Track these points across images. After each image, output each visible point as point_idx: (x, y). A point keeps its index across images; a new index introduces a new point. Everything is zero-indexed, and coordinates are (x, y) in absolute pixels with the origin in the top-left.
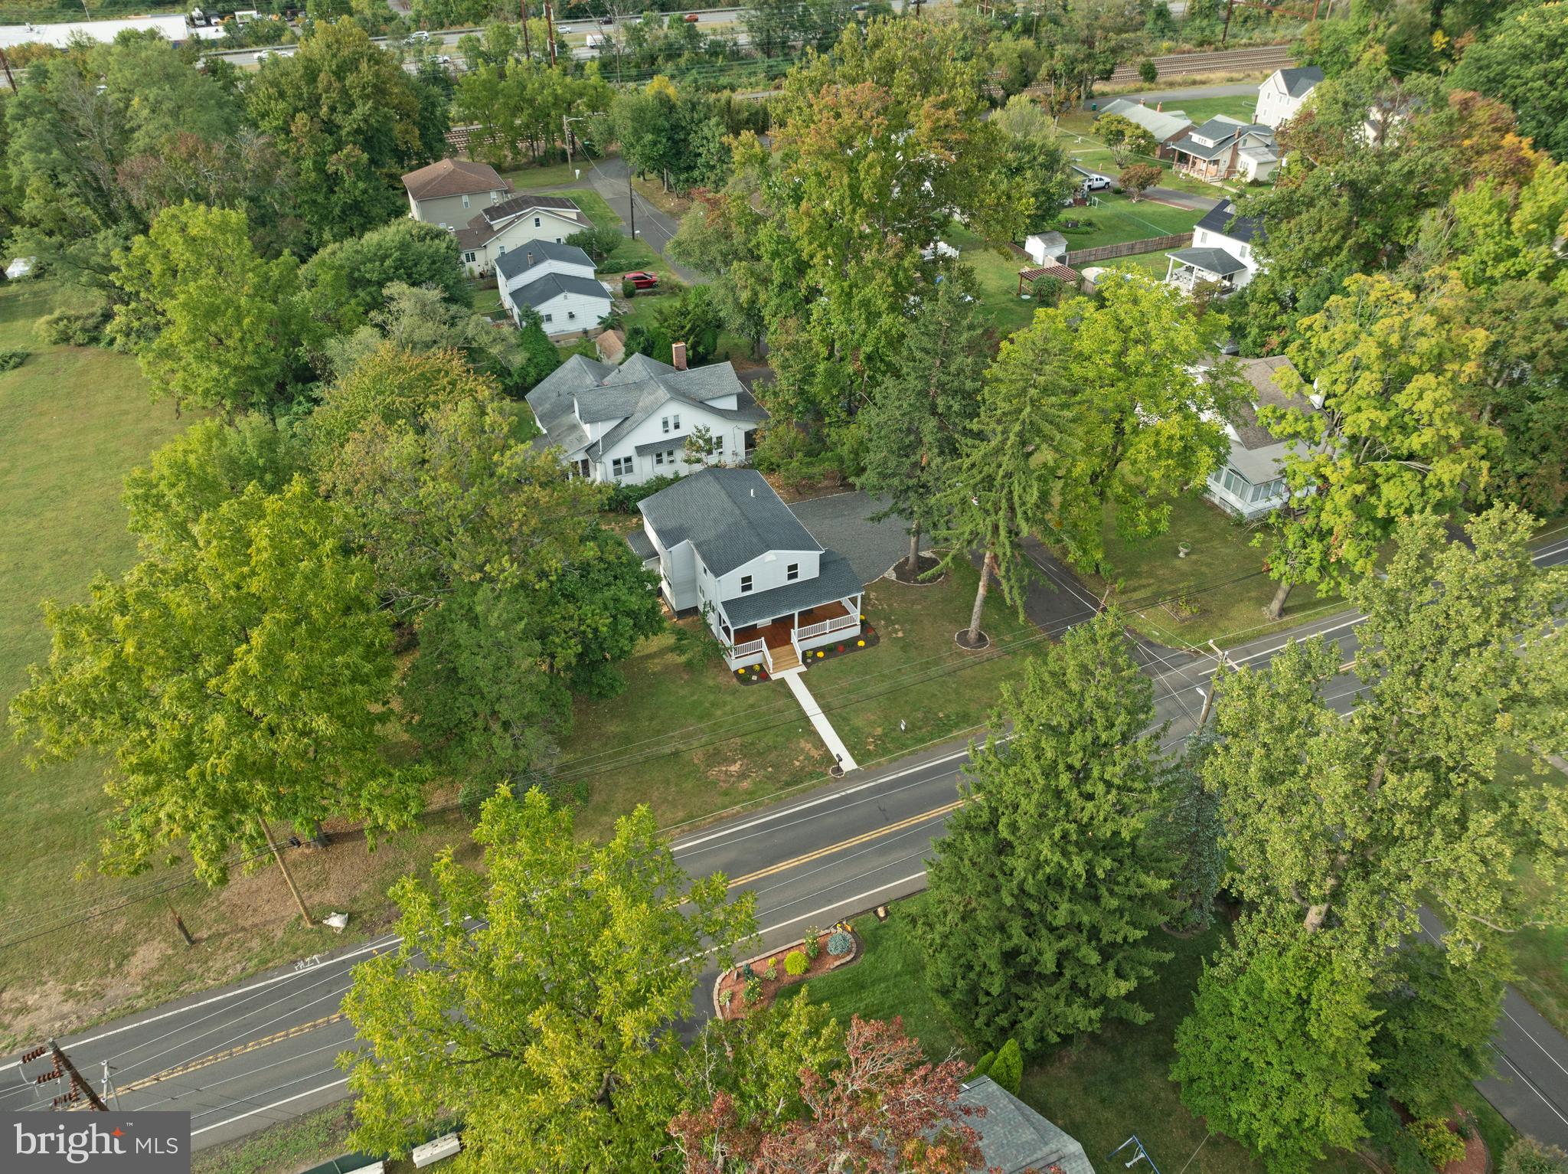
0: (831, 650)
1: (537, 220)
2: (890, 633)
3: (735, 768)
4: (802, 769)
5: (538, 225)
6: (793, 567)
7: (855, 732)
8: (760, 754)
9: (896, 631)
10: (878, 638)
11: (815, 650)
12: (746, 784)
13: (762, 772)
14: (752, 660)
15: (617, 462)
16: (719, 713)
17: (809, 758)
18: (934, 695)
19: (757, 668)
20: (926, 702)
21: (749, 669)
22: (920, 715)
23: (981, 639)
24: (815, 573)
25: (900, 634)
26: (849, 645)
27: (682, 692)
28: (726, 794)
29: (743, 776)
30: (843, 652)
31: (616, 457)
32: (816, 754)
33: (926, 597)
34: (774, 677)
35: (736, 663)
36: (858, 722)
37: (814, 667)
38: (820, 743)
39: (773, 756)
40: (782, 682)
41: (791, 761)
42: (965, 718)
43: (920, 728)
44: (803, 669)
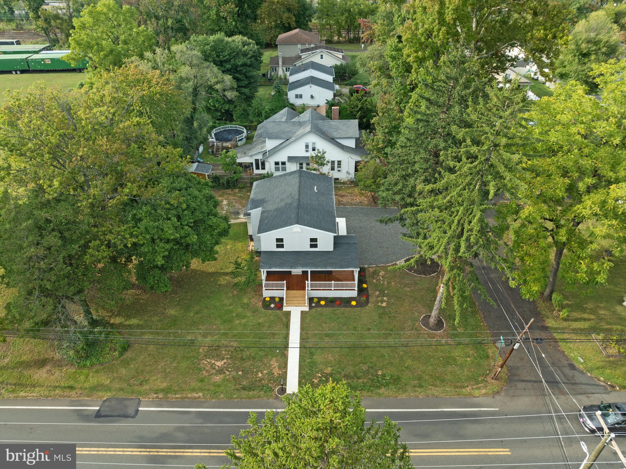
0: (331, 302)
1: (322, 56)
2: (378, 302)
3: (219, 364)
4: (261, 380)
5: (322, 58)
6: (314, 240)
7: (313, 365)
8: (242, 359)
9: (382, 301)
10: (367, 302)
11: (320, 299)
12: (218, 378)
13: (234, 373)
14: (277, 294)
15: (277, 163)
16: (237, 322)
17: (271, 373)
18: (382, 356)
19: (277, 300)
20: (375, 358)
21: (272, 299)
22: (365, 368)
23: (439, 324)
24: (330, 247)
25: (384, 304)
26: (346, 301)
27: (226, 302)
28: (202, 381)
29: (221, 371)
30: (340, 305)
31: (277, 160)
32: (276, 372)
33: (416, 284)
34: (285, 309)
35: (267, 294)
36: (318, 358)
37: (314, 310)
38: (284, 366)
39: (248, 364)
40: (288, 314)
41: (257, 372)
42: (396, 380)
43: (359, 378)
44: (306, 309)
